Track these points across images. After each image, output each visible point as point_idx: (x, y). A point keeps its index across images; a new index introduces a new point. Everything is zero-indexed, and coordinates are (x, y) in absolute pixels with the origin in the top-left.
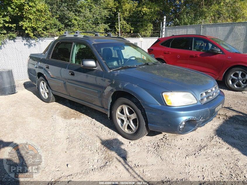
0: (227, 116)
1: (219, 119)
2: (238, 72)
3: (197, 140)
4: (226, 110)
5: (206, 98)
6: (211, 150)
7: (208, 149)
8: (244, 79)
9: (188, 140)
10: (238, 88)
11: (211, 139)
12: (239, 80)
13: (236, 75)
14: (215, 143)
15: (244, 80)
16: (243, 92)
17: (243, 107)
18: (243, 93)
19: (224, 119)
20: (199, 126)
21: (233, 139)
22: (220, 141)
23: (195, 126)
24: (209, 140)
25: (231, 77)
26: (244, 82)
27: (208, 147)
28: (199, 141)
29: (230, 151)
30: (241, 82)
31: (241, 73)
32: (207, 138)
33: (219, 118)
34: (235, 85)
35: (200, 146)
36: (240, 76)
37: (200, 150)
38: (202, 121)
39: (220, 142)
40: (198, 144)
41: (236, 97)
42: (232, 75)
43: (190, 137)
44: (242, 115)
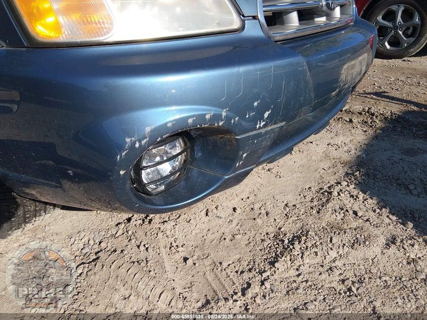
0: (373, 114)
1: (349, 126)
2: (394, 7)
3: (269, 207)
4: (369, 100)
5: (294, 16)
6: (319, 259)
7: (306, 254)
8: (409, 23)
9: (234, 209)
10: (393, 48)
11: (324, 200)
12: (395, 28)
13: (390, 16)
14: (339, 217)
15: (408, 29)
16: (405, 59)
17: (415, 90)
18: (405, 61)
19: (366, 122)
20: (255, 160)
21: (403, 191)
22: (356, 208)
23: (234, 160)
24: (315, 203)
25: (377, 22)
26: (410, 32)
27: (309, 245)
28: (277, 212)
29: (400, 254)
30: (401, 33)
31: (402, 8)
32: (308, 199)
33: (351, 121)
34: (386, 44)
35: (276, 237)
36: (399, 19)
37: (272, 264)
38: (266, 133)
39: (355, 213)
40: (271, 230)
41: (391, 69)
42: (380, 18)
43: (245, 197)
44: (416, 109)
